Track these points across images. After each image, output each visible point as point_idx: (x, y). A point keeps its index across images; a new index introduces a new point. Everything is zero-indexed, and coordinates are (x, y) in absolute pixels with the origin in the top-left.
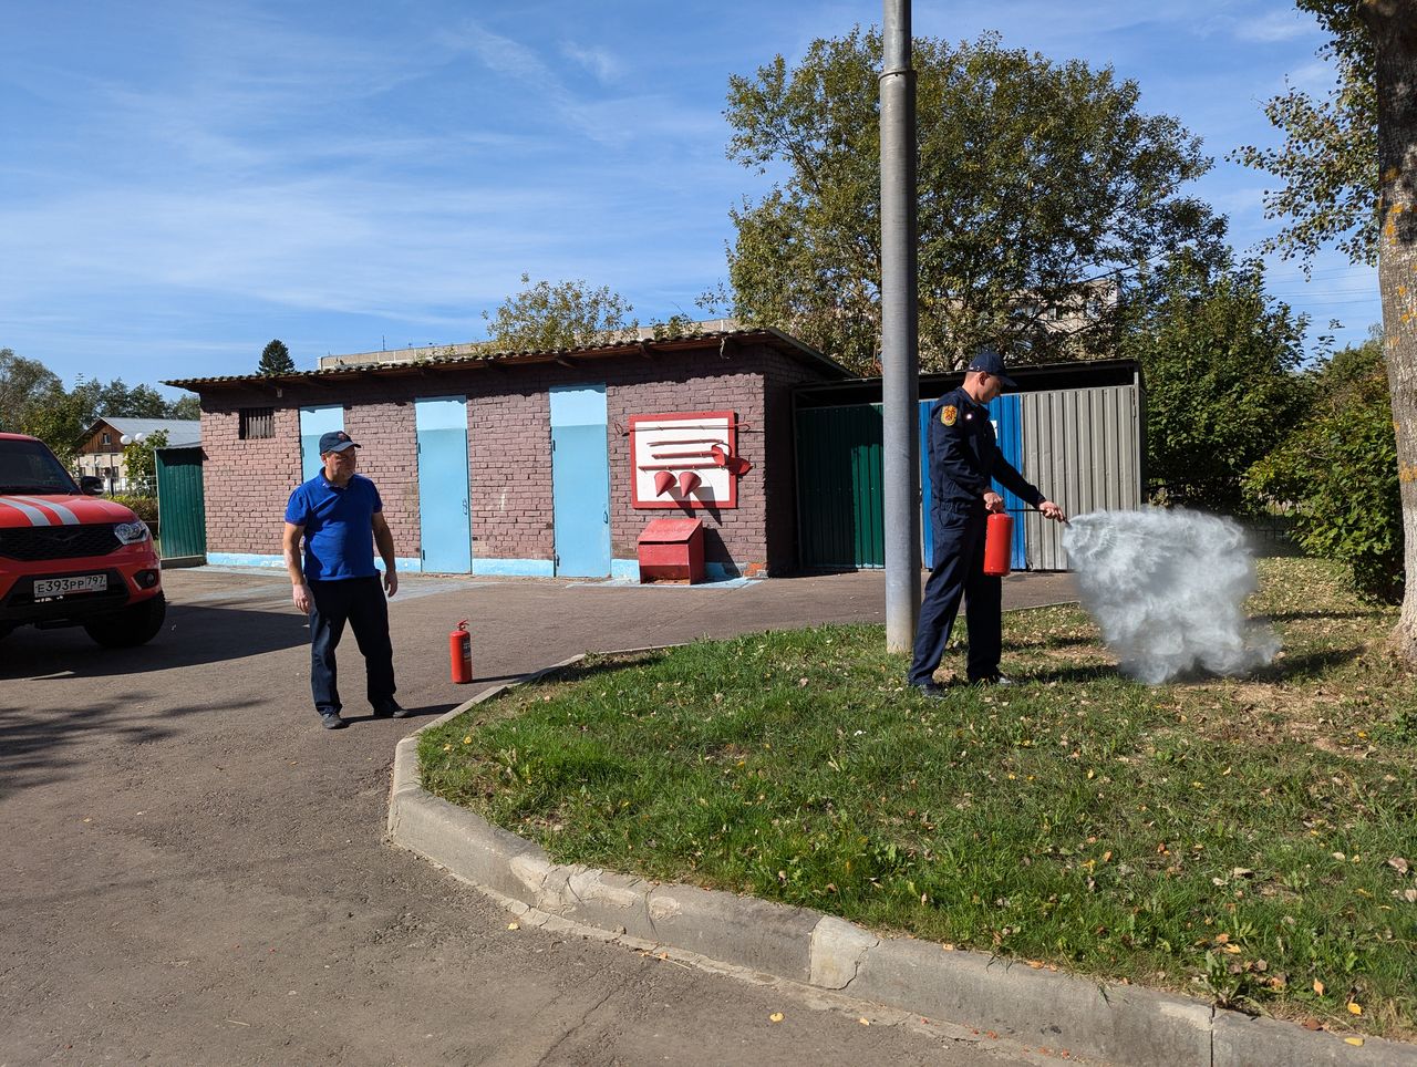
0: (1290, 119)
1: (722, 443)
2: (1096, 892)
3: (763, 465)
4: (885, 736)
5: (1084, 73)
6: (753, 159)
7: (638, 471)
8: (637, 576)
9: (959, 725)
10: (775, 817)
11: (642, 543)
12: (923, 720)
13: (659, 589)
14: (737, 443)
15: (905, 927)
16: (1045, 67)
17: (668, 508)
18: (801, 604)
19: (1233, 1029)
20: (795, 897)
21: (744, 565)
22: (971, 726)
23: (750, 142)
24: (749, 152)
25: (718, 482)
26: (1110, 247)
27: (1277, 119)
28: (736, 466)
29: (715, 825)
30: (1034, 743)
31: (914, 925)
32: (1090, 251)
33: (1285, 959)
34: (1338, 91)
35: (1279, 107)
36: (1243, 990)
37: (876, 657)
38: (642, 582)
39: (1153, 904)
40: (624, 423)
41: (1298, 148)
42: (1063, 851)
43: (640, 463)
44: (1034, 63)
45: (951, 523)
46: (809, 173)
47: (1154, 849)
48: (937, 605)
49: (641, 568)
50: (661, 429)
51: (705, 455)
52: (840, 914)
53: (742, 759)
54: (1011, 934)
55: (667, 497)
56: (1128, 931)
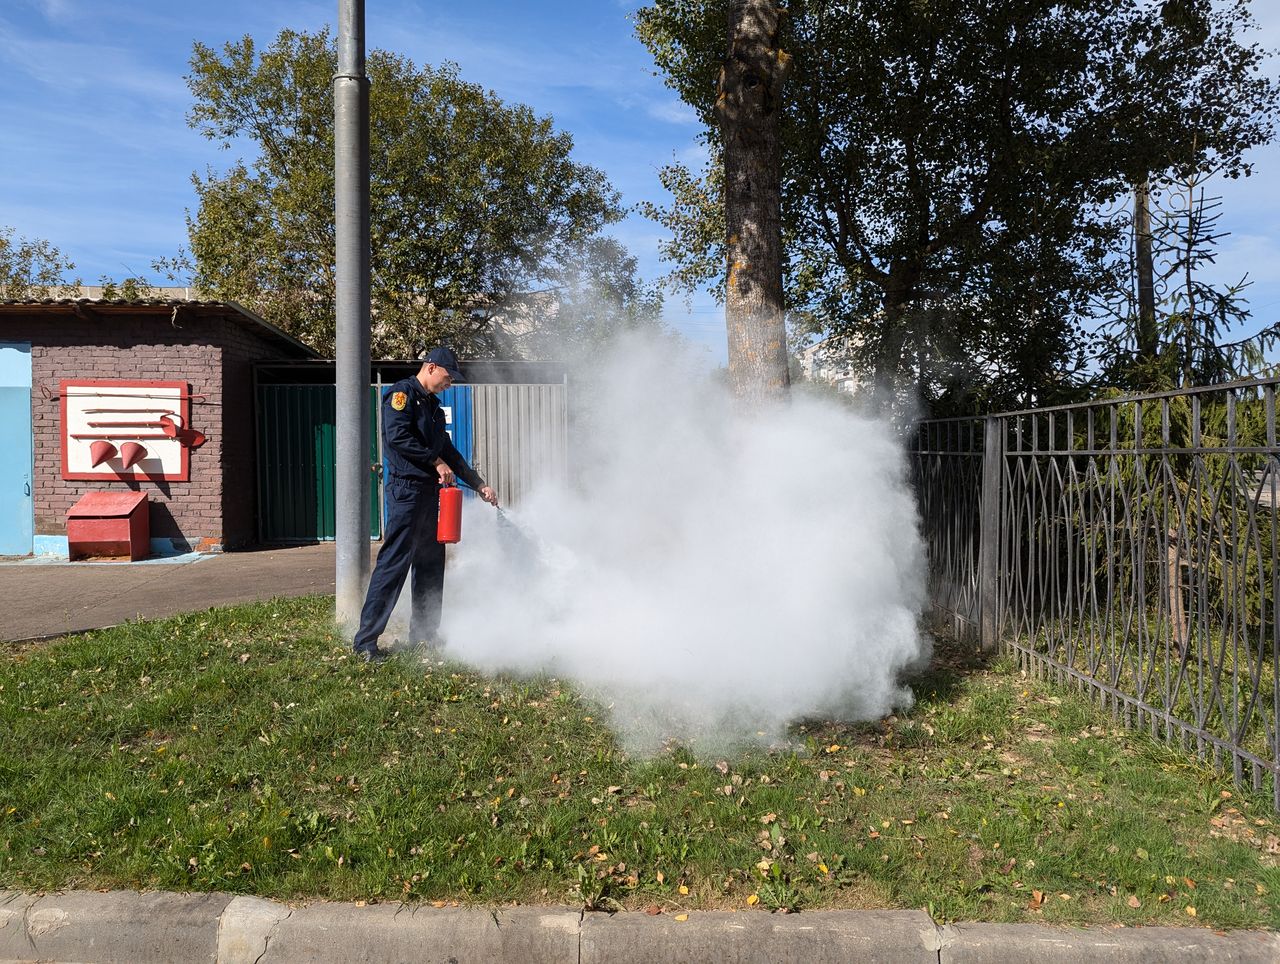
0: (677, 185)
1: (173, 413)
2: (498, 826)
3: (220, 438)
4: (323, 705)
5: (530, 116)
6: (216, 131)
7: (70, 440)
8: (66, 553)
9: (396, 687)
10: (193, 802)
11: (72, 518)
12: (363, 685)
13: (92, 567)
14: (190, 414)
15: (320, 893)
16: (497, 105)
17: (107, 480)
18: (256, 578)
19: (595, 927)
20: (204, 883)
21: (196, 539)
22: (406, 688)
23: (214, 113)
24: (211, 123)
25: (168, 455)
26: (549, 267)
27: (667, 183)
28: (188, 438)
29: (121, 819)
30: (461, 697)
31: (328, 889)
32: (534, 268)
33: (639, 858)
34: (707, 171)
35: (669, 174)
36: (606, 892)
37: (324, 627)
38: (72, 560)
39: (543, 830)
40: (53, 387)
41: (682, 209)
42: (475, 794)
43: (72, 429)
44: (489, 99)
45: (403, 498)
46: (277, 155)
47: (550, 780)
48: (385, 574)
49: (71, 545)
50: (99, 395)
51: (152, 425)
52: (253, 891)
53: (163, 745)
54: (420, 879)
55: (105, 468)
56: (521, 857)
